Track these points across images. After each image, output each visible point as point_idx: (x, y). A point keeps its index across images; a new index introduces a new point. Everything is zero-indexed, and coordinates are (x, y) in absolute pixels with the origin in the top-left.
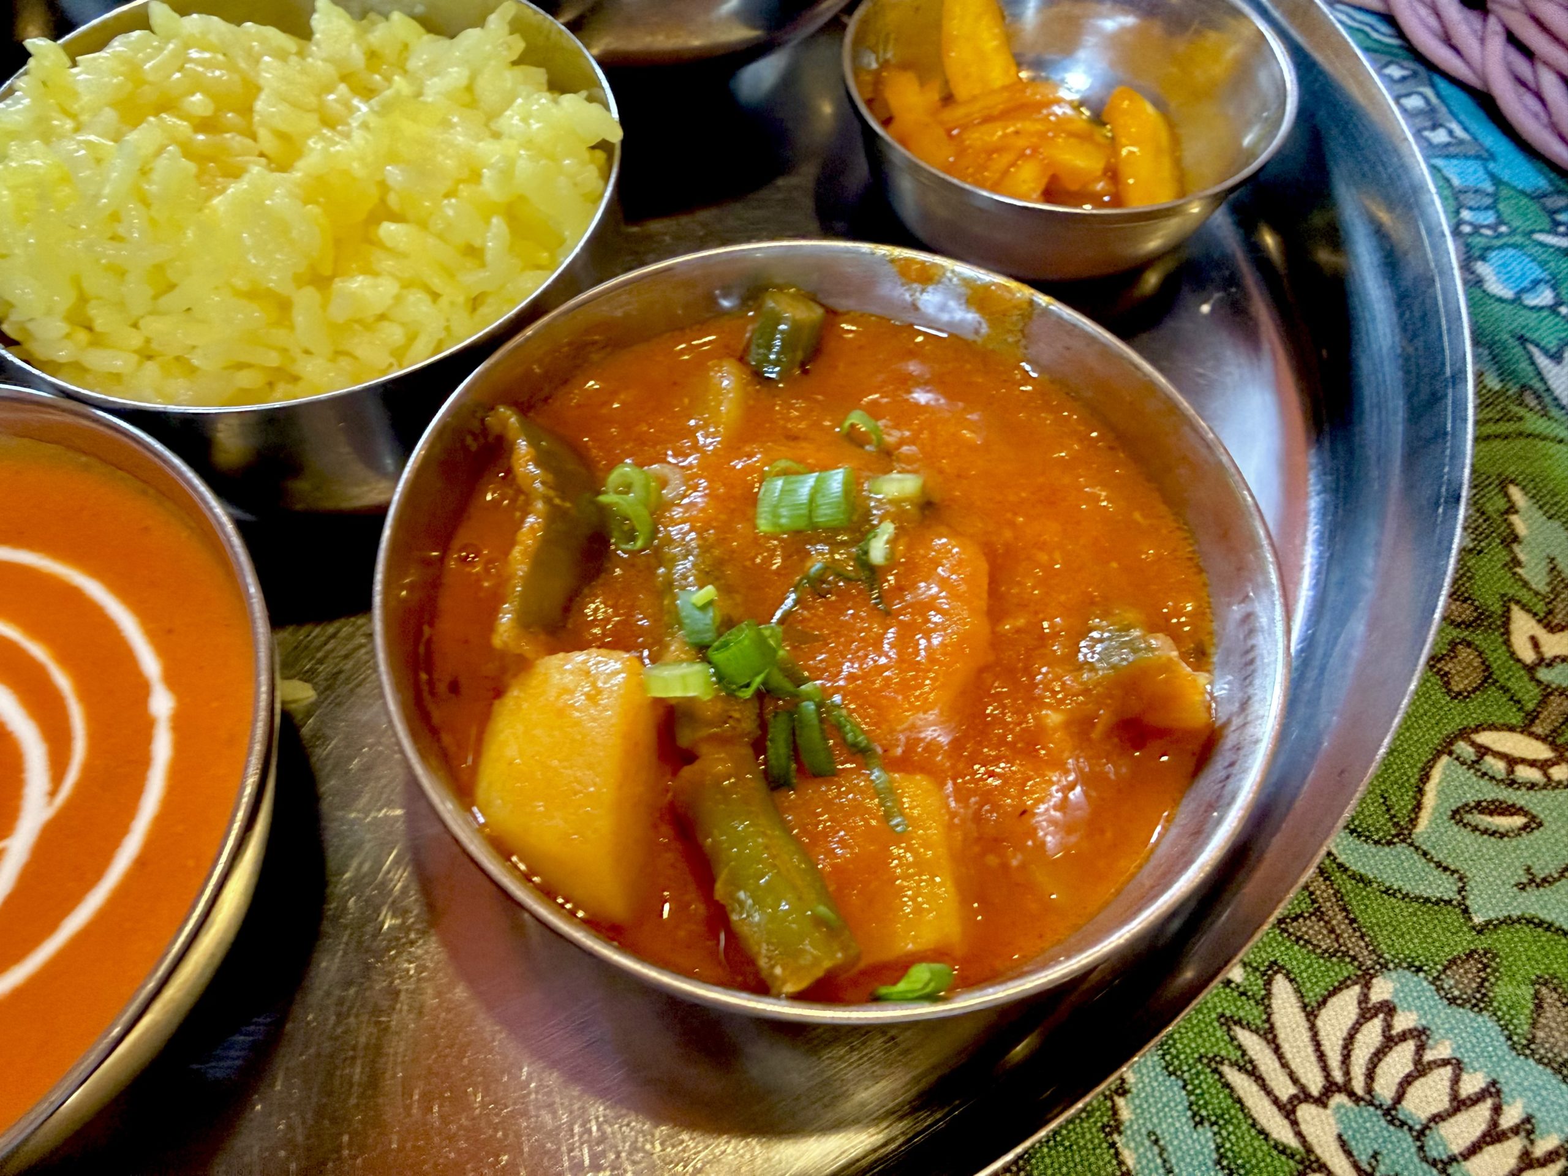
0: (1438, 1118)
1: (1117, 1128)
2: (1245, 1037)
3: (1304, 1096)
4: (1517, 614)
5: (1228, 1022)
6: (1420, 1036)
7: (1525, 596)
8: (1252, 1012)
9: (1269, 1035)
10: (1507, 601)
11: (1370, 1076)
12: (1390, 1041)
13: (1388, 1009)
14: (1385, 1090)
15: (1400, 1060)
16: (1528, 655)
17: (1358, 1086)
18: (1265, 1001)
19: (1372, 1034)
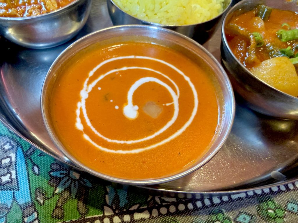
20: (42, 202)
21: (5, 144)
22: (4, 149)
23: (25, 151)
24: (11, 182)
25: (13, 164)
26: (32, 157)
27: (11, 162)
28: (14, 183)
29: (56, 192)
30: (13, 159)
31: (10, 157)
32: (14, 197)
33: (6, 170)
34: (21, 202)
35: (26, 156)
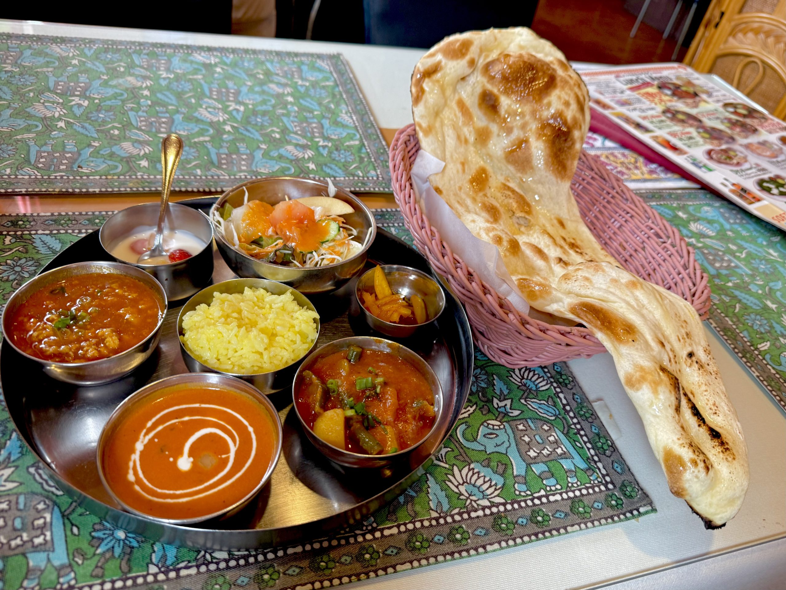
0: (482, 485)
1: (428, 493)
2: (449, 476)
3: (460, 484)
4: (494, 399)
5: (446, 474)
6: (478, 473)
7: (496, 395)
8: (450, 472)
9: (453, 475)
10: (493, 397)
11: (470, 480)
12: (473, 474)
13: (473, 469)
14: (473, 482)
15: (475, 477)
16: (496, 406)
17: (468, 481)
18: (452, 470)
19: (471, 473)
20: (80, 562)
21: (38, 503)
22: (37, 509)
23: (63, 510)
25: (48, 525)
26: (71, 517)
27: (45, 523)
29: (97, 552)
30: (48, 520)
31: (45, 517)
32: (48, 559)
33: (38, 532)
34: (57, 563)
35: (63, 516)
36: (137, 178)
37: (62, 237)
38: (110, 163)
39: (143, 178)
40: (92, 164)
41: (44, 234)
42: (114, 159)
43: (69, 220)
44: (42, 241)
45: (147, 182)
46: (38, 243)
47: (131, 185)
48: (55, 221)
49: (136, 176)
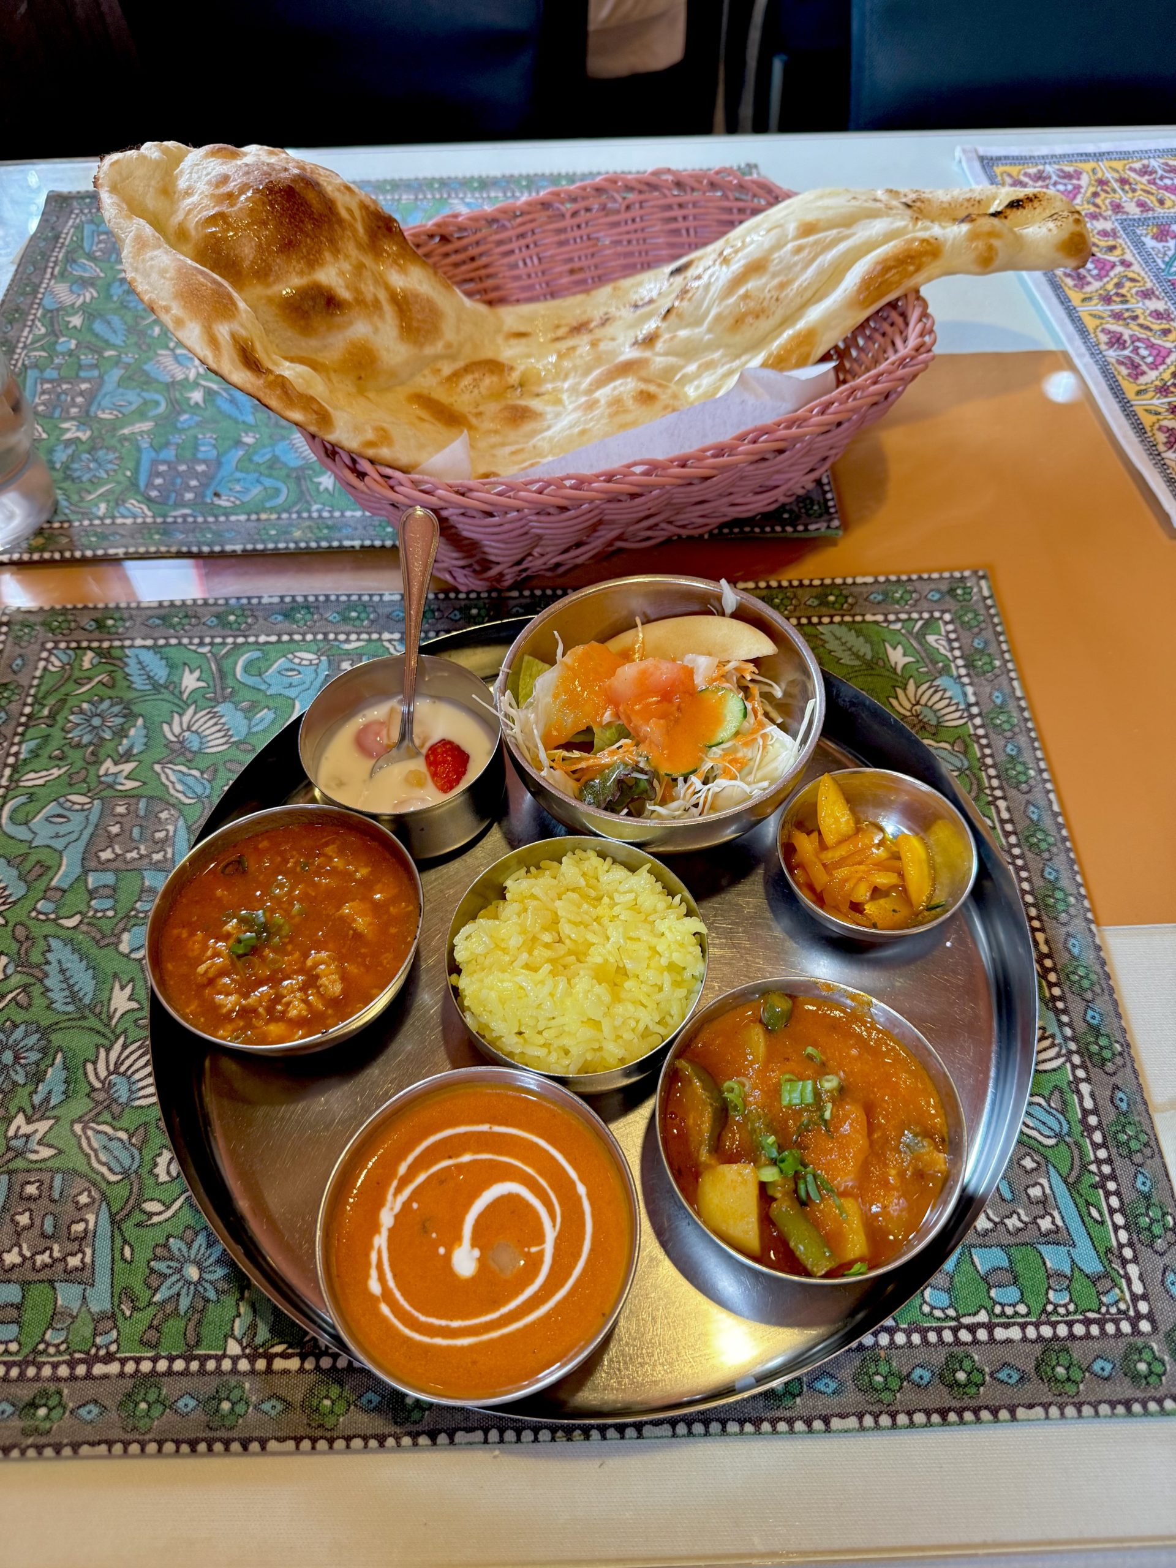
20: (128, 1313)
21: (80, 1194)
22: (77, 1203)
23: (114, 1211)
24: (83, 1269)
25: (90, 1235)
26: (124, 1227)
27: (86, 1230)
28: (87, 1273)
29: (155, 1299)
30: (91, 1226)
31: (86, 1222)
32: (84, 1298)
33: (75, 1246)
34: (95, 1308)
35: (113, 1222)
36: (310, 517)
37: (171, 652)
38: (268, 482)
39: (320, 517)
40: (238, 488)
41: (144, 647)
42: (275, 473)
43: (186, 616)
44: (140, 663)
45: (328, 527)
46: (132, 668)
47: (297, 534)
48: (163, 618)
49: (309, 512)
